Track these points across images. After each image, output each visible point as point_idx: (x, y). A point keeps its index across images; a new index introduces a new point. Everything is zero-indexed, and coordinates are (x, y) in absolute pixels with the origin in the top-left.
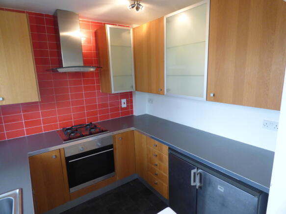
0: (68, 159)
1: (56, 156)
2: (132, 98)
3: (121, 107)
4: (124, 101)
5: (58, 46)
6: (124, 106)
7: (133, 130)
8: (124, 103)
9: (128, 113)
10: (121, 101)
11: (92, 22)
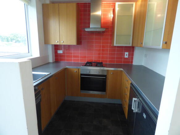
0: (81, 75)
1: (76, 72)
2: (133, 52)
3: (124, 57)
4: (127, 53)
5: (89, 19)
6: (126, 57)
7: (122, 70)
8: (127, 55)
9: (129, 62)
10: (124, 54)
11: (112, 3)
